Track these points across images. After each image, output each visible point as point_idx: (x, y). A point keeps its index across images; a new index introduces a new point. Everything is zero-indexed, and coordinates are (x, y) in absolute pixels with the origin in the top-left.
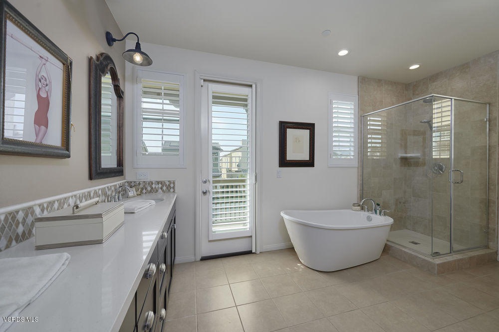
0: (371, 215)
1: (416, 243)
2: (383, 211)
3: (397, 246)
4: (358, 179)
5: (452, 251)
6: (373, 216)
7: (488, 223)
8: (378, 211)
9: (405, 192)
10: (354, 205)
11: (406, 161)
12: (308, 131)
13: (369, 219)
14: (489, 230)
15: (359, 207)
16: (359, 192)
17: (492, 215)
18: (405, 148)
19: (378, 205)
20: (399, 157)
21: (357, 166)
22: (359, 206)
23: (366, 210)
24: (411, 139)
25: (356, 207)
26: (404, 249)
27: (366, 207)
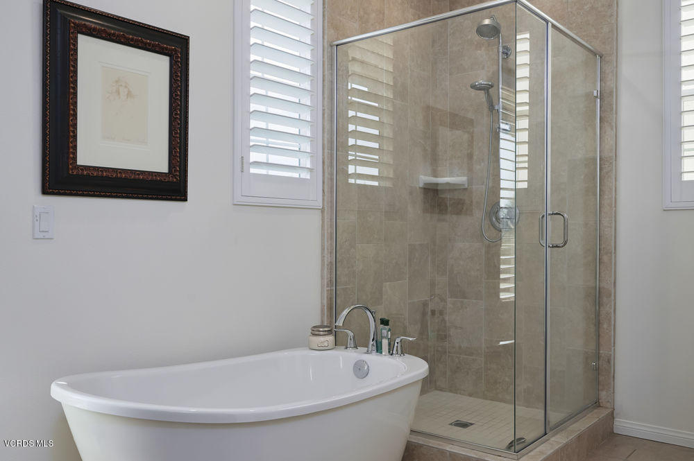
0: (366, 357)
1: (465, 425)
2: (398, 340)
3: (433, 443)
4: (323, 249)
5: (548, 430)
6: (373, 359)
7: (598, 345)
8: (385, 342)
9: (433, 285)
10: (315, 331)
11: (435, 198)
12: (165, 61)
13: (361, 371)
14: (600, 364)
15: (331, 338)
16: (326, 289)
17: (605, 326)
18: (434, 160)
19: (385, 322)
20: (421, 185)
21: (319, 204)
22: (330, 332)
23: (351, 343)
24: (447, 135)
25: (322, 339)
26: (449, 448)
27: (351, 334)
